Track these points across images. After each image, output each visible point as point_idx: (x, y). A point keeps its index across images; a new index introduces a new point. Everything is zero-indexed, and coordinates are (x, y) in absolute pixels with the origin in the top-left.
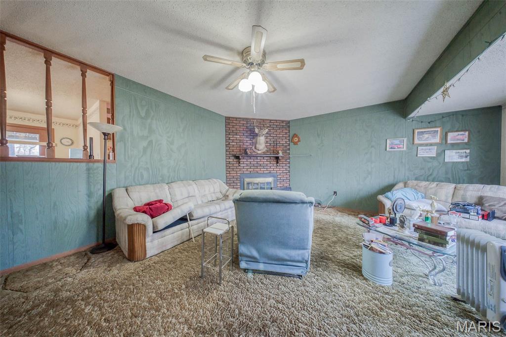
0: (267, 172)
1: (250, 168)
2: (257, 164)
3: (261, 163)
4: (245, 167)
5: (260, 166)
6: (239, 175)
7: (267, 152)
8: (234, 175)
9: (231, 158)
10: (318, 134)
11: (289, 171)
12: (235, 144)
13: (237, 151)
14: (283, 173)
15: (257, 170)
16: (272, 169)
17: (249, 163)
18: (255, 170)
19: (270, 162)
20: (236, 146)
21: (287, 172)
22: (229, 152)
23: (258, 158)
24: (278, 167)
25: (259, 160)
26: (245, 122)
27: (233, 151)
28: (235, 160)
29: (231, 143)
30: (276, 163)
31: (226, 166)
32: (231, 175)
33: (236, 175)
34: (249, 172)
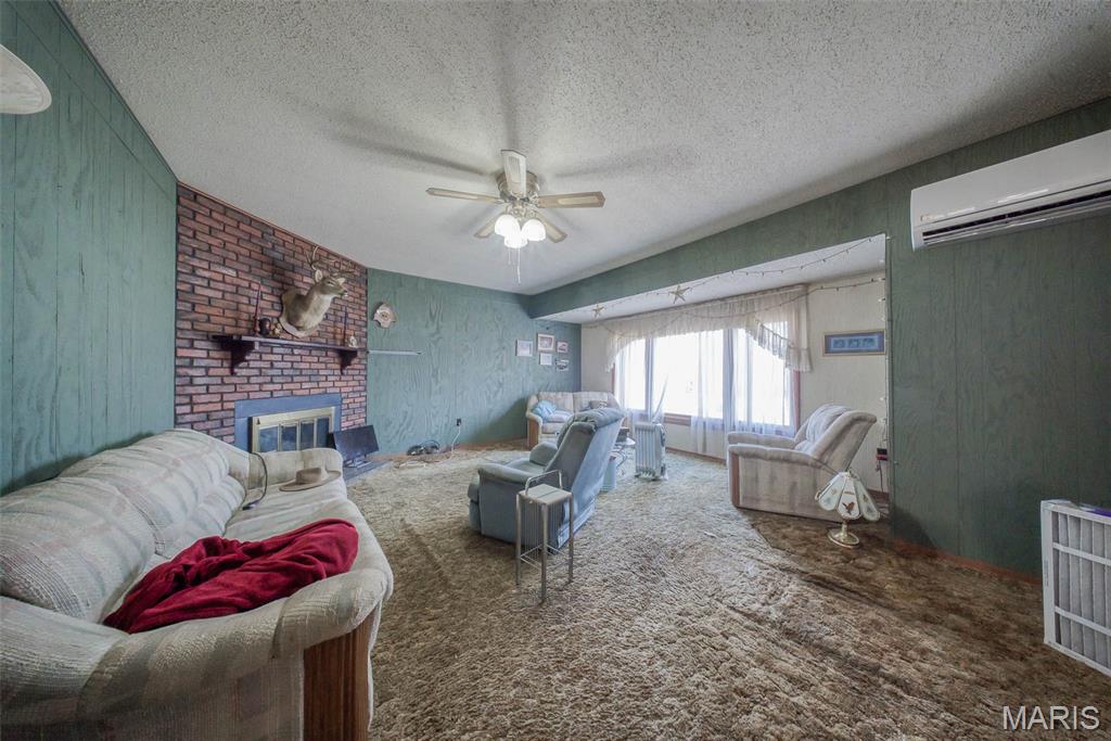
0: (317, 391)
1: (272, 382)
2: (292, 368)
3: (303, 366)
4: (253, 380)
5: (301, 375)
6: (232, 405)
7: (319, 336)
8: (210, 407)
9: (196, 344)
10: (431, 313)
11: (365, 386)
12: (219, 295)
13: (224, 321)
14: (353, 392)
15: (291, 386)
16: (331, 384)
17: (267, 365)
18: (285, 387)
19: (326, 363)
20: (221, 303)
21: (361, 388)
22: (193, 322)
23: (296, 351)
24: (343, 378)
25: (298, 358)
26: (259, 234)
27: (208, 321)
28: (212, 354)
29: (198, 290)
30: (338, 366)
31: (177, 375)
32: (196, 409)
33: (219, 407)
34: (268, 395)
